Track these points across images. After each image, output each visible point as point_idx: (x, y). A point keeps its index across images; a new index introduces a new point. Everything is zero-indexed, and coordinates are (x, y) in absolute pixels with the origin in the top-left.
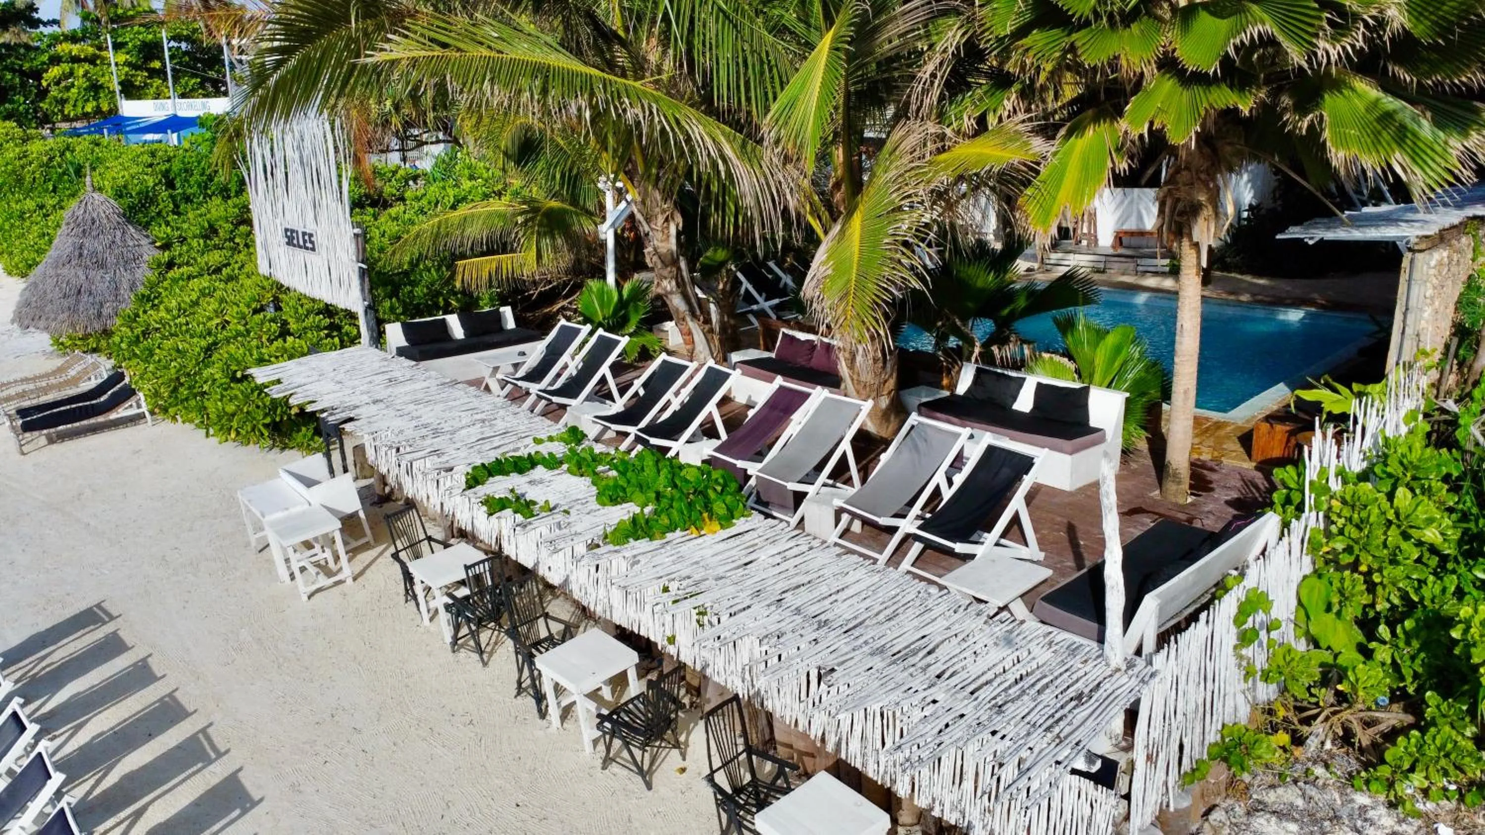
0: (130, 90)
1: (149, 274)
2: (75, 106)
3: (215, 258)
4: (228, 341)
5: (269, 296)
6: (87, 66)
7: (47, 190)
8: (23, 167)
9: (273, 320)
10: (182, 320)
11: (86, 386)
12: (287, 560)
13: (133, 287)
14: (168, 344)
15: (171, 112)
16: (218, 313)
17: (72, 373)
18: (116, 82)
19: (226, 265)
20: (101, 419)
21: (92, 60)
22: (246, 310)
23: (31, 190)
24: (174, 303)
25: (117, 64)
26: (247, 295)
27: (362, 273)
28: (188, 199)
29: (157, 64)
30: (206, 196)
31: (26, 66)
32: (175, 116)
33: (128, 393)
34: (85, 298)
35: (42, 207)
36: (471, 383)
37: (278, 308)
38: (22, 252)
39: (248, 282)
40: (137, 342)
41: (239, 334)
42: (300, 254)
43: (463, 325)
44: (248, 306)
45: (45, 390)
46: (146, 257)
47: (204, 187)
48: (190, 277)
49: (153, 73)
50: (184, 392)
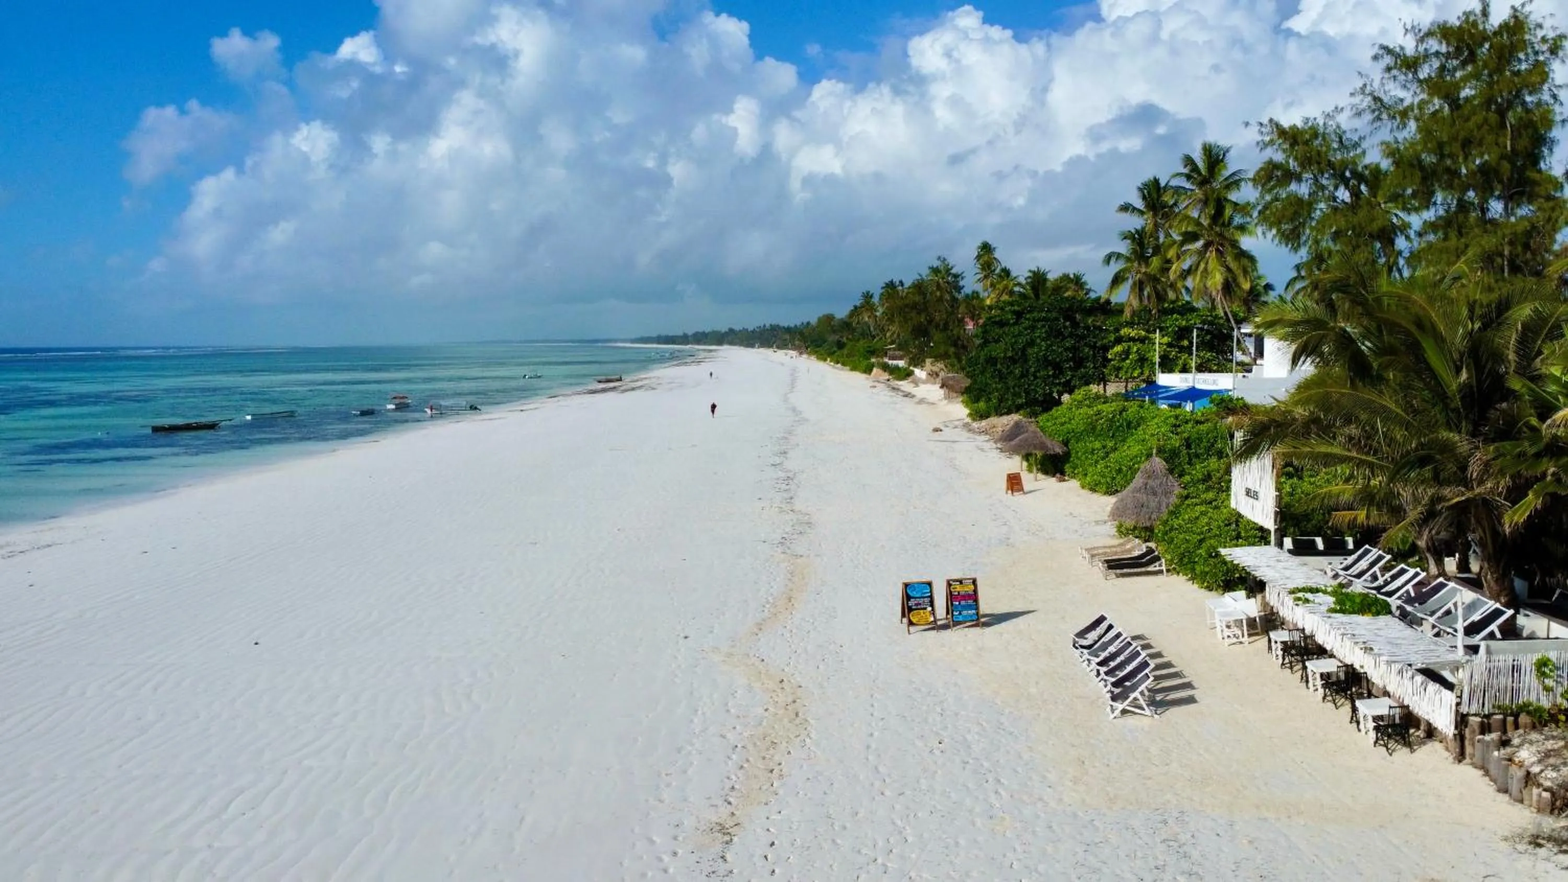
0: (1167, 365)
1: (1176, 500)
2: (1126, 372)
3: (1210, 495)
4: (1210, 538)
5: (1234, 519)
6: (1139, 345)
7: (1108, 436)
8: (1097, 421)
9: (1234, 531)
10: (1189, 525)
11: (1136, 553)
12: (1222, 631)
13: (1167, 506)
14: (1181, 536)
15: (1190, 384)
16: (1208, 524)
17: (1128, 547)
18: (1157, 356)
19: (1216, 500)
20: (1143, 569)
21: (1142, 340)
22: (1222, 524)
23: (1099, 435)
24: (1187, 517)
25: (1160, 344)
26: (1223, 517)
27: (1276, 513)
28: (1197, 456)
29: (1186, 343)
30: (1208, 455)
31: (1099, 344)
32: (1194, 388)
33: (1157, 559)
34: (1145, 509)
35: (1104, 447)
36: (1321, 570)
37: (1237, 525)
38: (1093, 475)
39: (1225, 511)
40: (1166, 533)
41: (1216, 535)
42: (1251, 500)
43: (1324, 543)
44: (1223, 522)
45: (1116, 553)
46: (1176, 492)
47: (1208, 449)
48: (1196, 504)
49: (1182, 349)
50: (1186, 560)
